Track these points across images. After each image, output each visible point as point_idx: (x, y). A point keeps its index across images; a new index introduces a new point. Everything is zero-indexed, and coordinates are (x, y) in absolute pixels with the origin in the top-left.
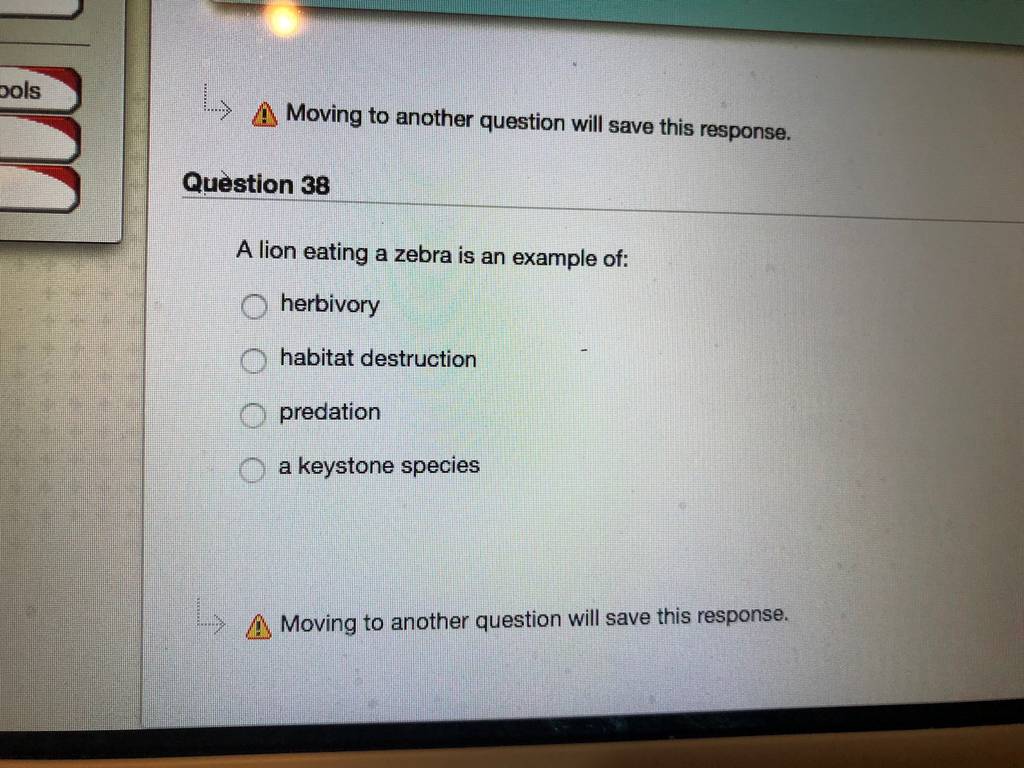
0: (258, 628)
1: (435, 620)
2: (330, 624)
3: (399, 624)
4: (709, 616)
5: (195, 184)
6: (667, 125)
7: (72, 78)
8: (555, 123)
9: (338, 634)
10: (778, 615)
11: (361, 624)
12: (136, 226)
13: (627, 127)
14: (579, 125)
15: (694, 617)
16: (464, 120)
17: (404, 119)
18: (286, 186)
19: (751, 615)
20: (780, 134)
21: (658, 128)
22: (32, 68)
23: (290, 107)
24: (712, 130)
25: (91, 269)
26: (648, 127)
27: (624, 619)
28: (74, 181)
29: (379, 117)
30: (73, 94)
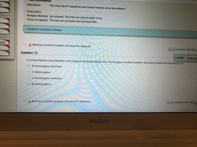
0: (30, 102)
1: (49, 101)
4: (81, 101)
5: (22, 53)
7: (8, 41)
12: (16, 58)
15: (79, 102)
16: (52, 45)
19: (86, 101)
22: (4, 40)
25: (11, 62)
27: (71, 102)
28: (9, 52)
29: (43, 45)
30: (9, 43)
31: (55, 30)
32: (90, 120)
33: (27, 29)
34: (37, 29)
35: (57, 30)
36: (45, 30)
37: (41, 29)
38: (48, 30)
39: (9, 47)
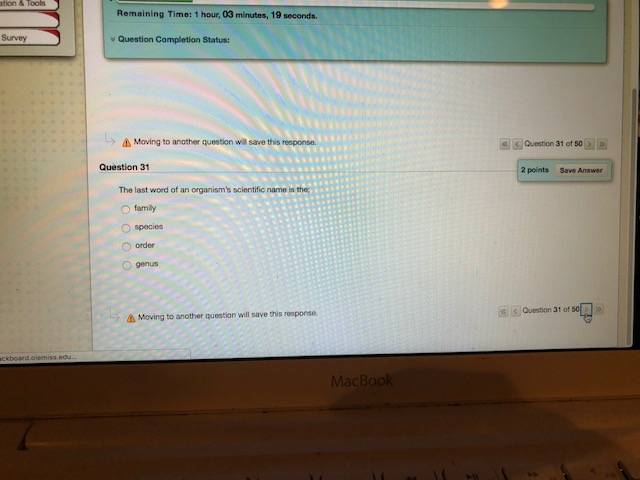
1: (191, 316)
2: (155, 317)
4: (289, 314)
6: (270, 141)
9: (158, 320)
11: (166, 317)
15: (283, 314)
17: (175, 142)
19: (304, 313)
21: (267, 142)
24: (287, 143)
26: (263, 142)
27: (258, 315)
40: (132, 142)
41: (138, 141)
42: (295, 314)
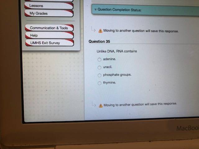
1: (126, 105)
2: (111, 105)
3: (121, 105)
4: (165, 104)
5: (91, 42)
6: (160, 31)
7: (72, 26)
8: (143, 31)
9: (112, 107)
10: (175, 104)
11: (115, 105)
12: (82, 48)
13: (154, 31)
14: (147, 31)
15: (163, 104)
16: (130, 31)
17: (121, 31)
18: (104, 42)
19: (171, 104)
20: (177, 31)
21: (158, 31)
22: (67, 25)
23: (104, 30)
24: (167, 31)
25: (76, 54)
26: (157, 31)
27: (153, 104)
28: (73, 42)
29: (117, 31)
30: (73, 28)
31: (132, 10)
32: (178, 127)
33: (96, 9)
34: (110, 10)
35: (135, 10)
36: (120, 10)
37: (114, 10)
38: (123, 10)
39: (73, 34)
40: (103, 30)
41: (105, 30)
42: (168, 104)
